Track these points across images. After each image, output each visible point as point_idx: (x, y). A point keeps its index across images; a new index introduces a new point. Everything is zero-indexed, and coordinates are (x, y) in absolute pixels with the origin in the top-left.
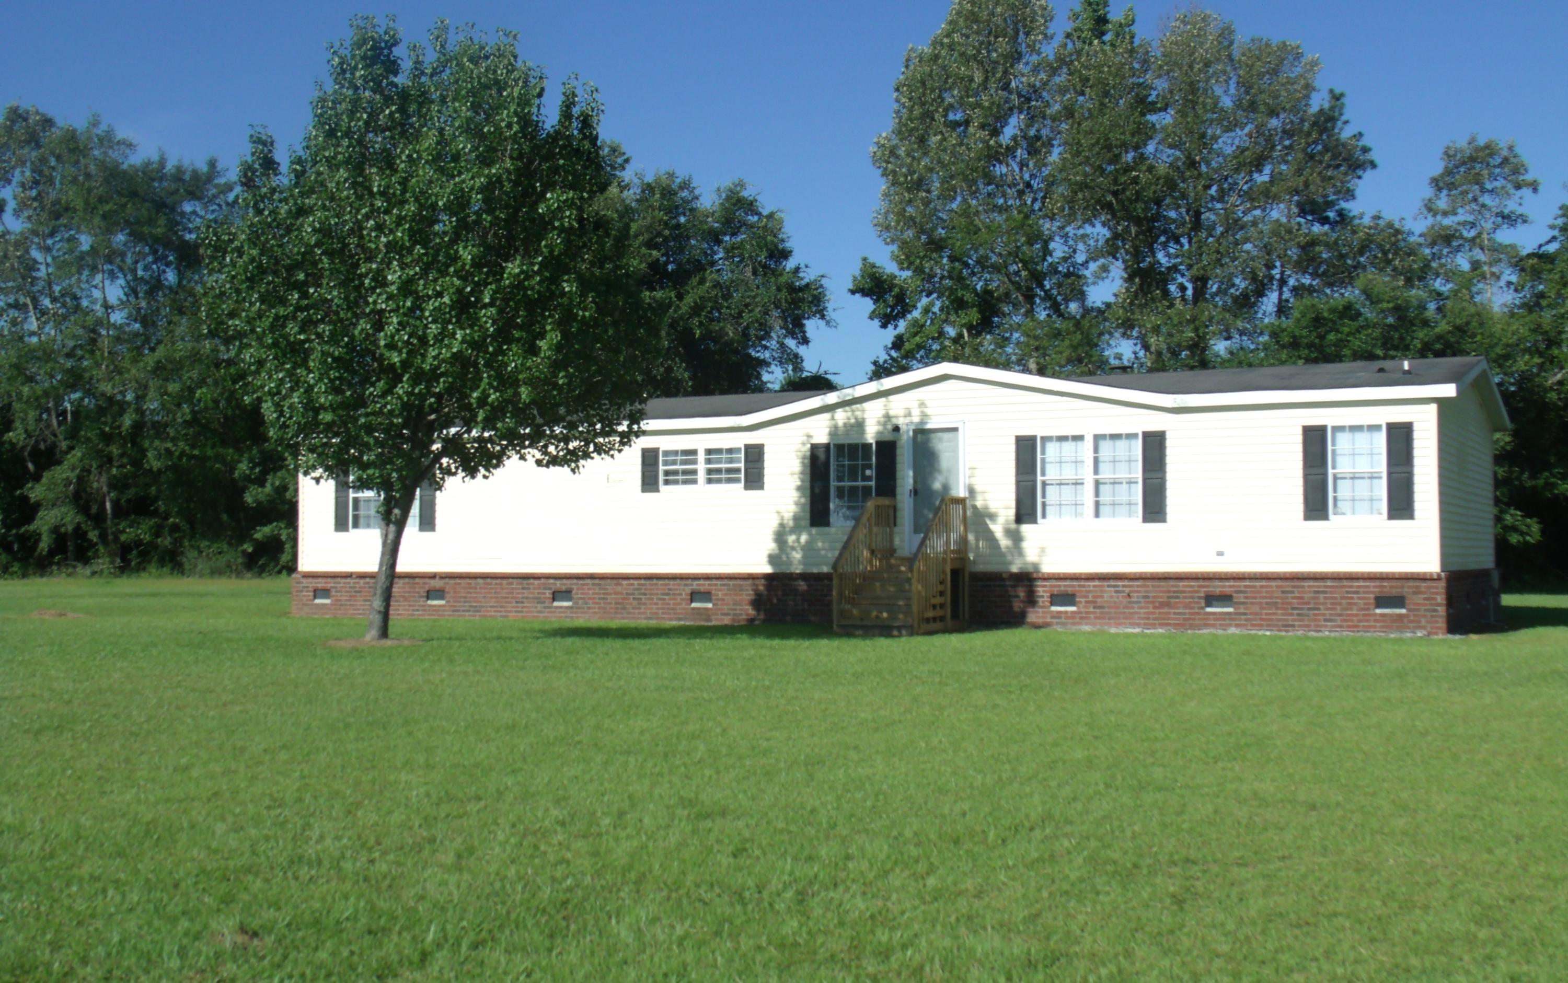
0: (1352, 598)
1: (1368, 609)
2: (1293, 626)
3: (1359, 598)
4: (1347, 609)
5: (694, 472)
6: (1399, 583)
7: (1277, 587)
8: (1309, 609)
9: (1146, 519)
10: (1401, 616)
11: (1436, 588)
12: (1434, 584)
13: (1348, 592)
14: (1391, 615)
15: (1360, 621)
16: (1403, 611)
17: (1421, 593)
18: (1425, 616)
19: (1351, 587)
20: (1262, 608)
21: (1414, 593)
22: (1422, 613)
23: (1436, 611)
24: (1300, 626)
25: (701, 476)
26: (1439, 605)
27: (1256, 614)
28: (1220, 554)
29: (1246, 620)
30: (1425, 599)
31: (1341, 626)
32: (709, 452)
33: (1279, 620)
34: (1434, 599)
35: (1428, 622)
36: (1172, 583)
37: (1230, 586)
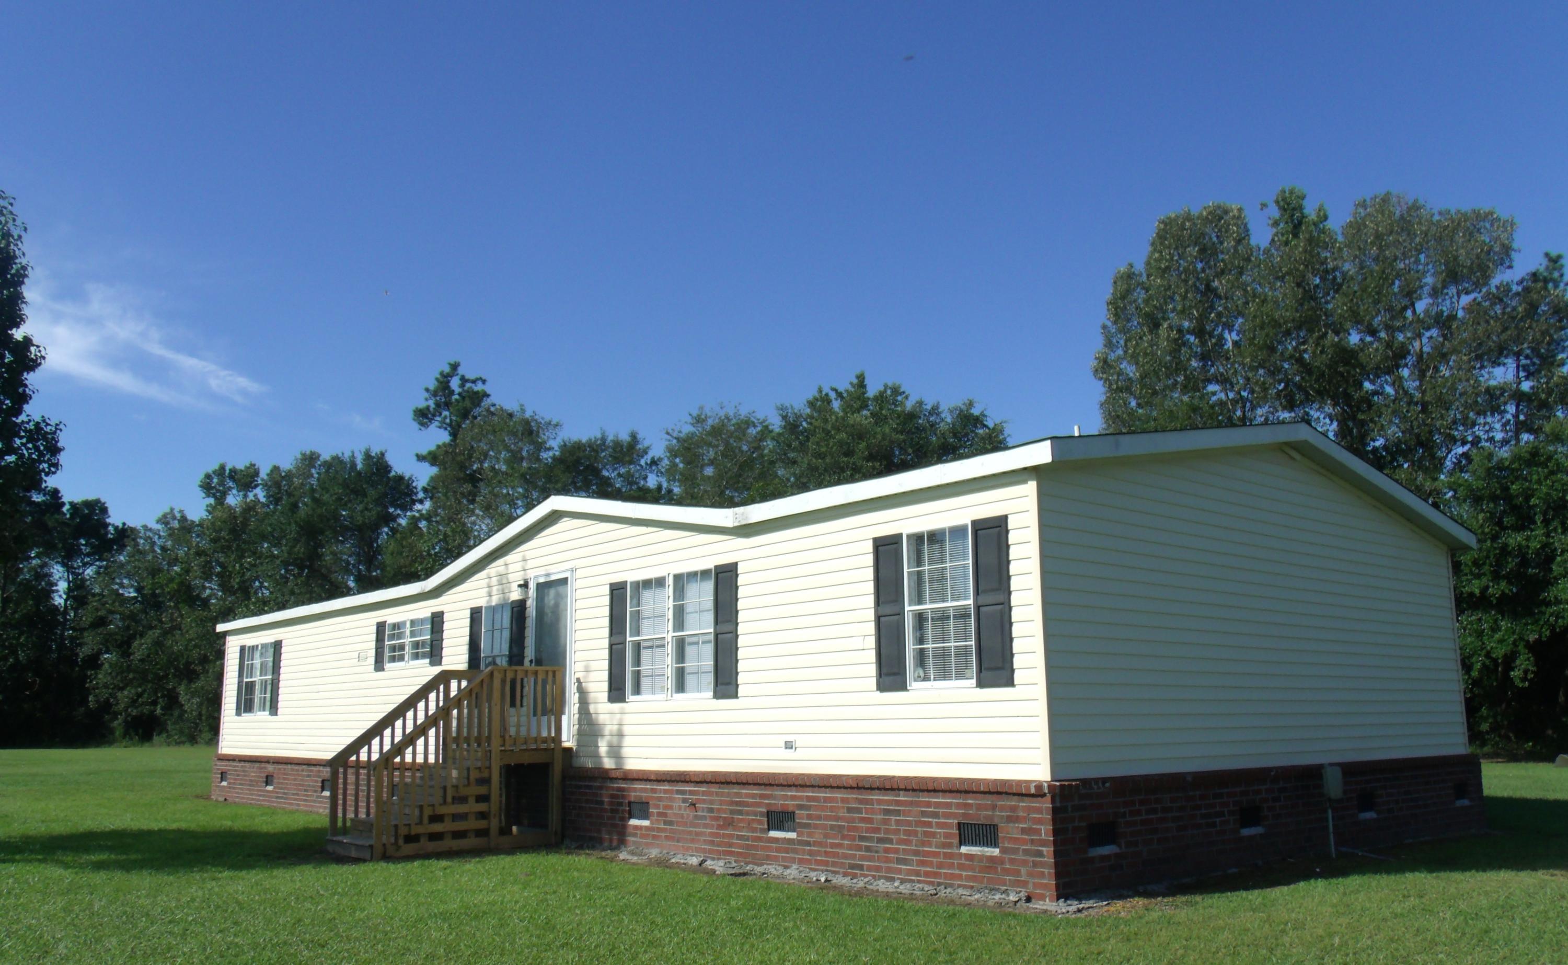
0: (929, 824)
1: (950, 845)
2: (861, 867)
3: (939, 825)
4: (924, 844)
5: (402, 647)
6: (988, 801)
7: (843, 800)
8: (880, 840)
9: (718, 695)
10: (991, 859)
11: (1039, 810)
12: (1036, 804)
13: (924, 814)
14: (981, 858)
15: (940, 866)
16: (996, 852)
17: (1017, 819)
18: (1024, 863)
19: (928, 804)
20: (826, 836)
21: (1010, 819)
22: (1020, 857)
23: (1040, 854)
24: (870, 868)
25: (408, 650)
26: (1043, 843)
27: (819, 844)
28: (789, 745)
29: (811, 853)
30: (1024, 831)
31: (917, 873)
32: (413, 623)
33: (846, 856)
34: (1038, 832)
35: (1030, 874)
36: (736, 790)
37: (793, 798)
